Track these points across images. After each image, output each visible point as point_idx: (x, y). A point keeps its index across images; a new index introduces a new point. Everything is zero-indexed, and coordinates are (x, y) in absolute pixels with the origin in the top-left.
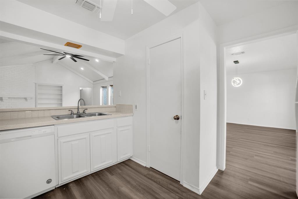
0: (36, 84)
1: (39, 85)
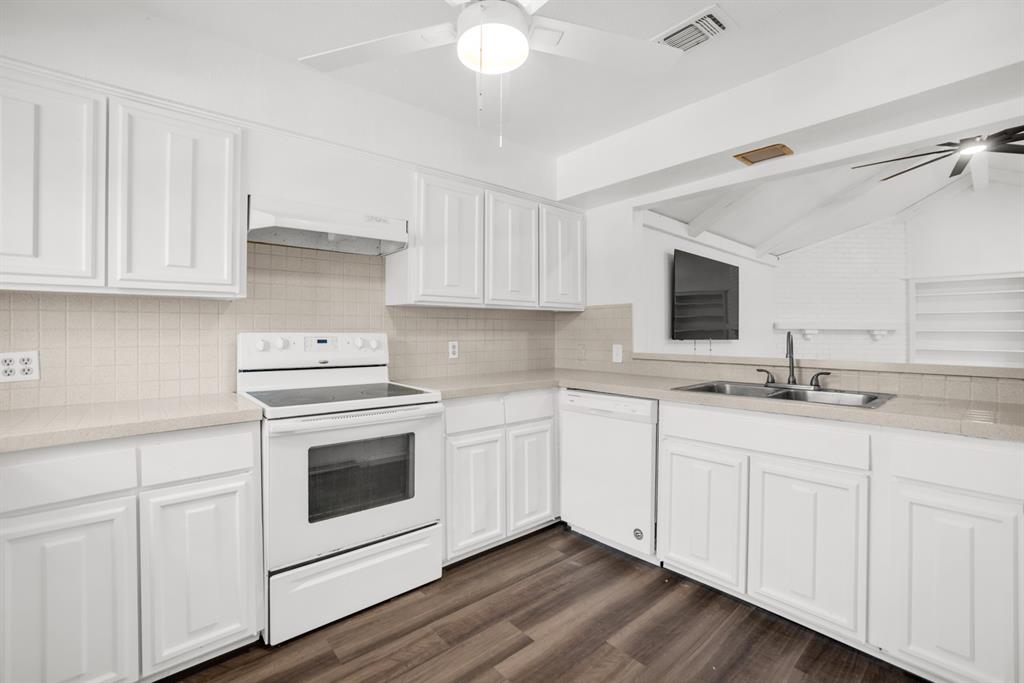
0: (907, 280)
1: (918, 286)
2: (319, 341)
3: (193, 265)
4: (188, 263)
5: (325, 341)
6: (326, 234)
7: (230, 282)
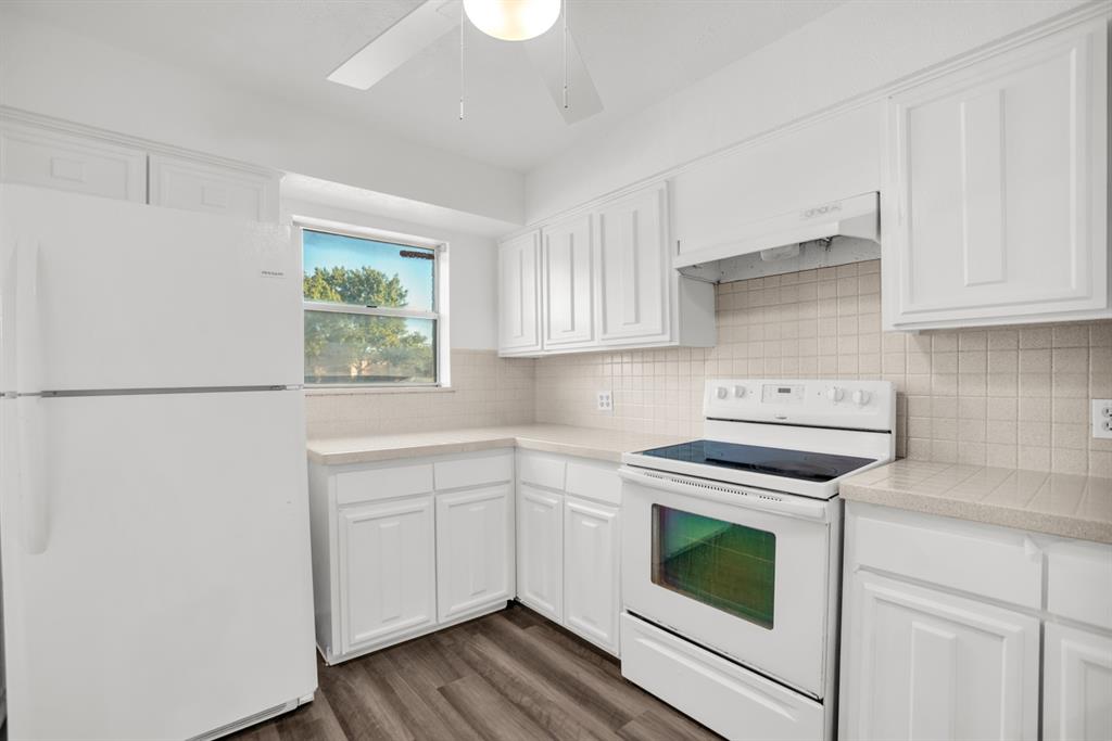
2: (780, 391)
3: (637, 320)
4: (633, 320)
5: (788, 391)
6: (757, 254)
7: (660, 332)
